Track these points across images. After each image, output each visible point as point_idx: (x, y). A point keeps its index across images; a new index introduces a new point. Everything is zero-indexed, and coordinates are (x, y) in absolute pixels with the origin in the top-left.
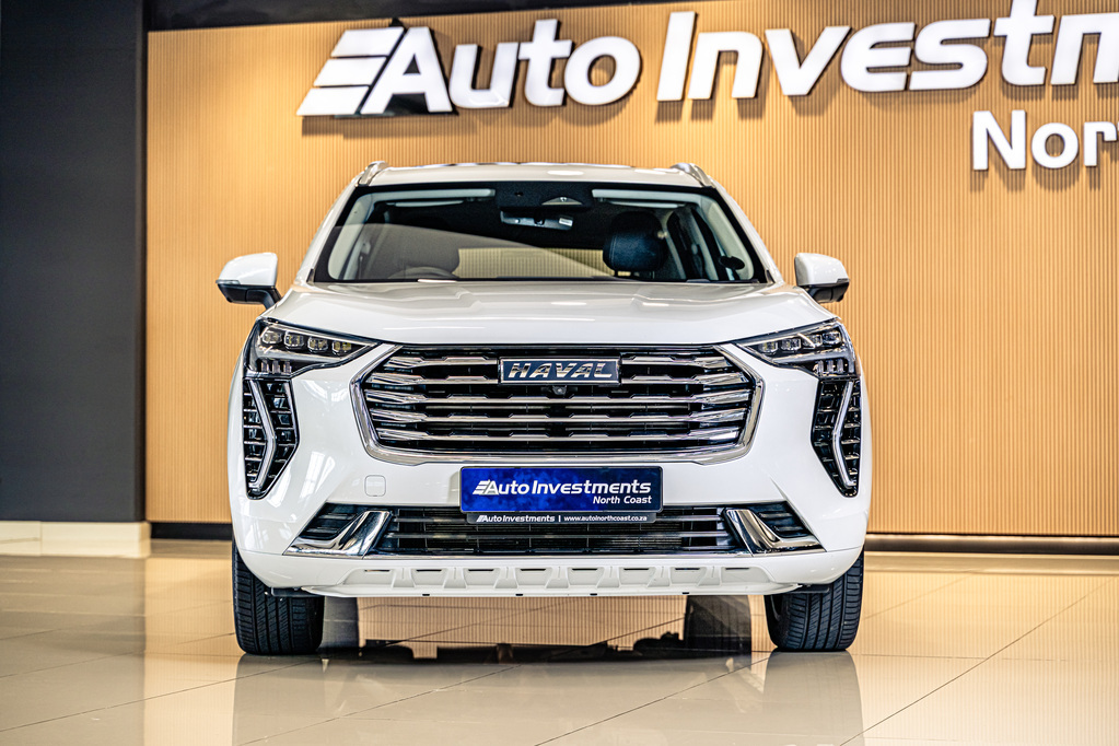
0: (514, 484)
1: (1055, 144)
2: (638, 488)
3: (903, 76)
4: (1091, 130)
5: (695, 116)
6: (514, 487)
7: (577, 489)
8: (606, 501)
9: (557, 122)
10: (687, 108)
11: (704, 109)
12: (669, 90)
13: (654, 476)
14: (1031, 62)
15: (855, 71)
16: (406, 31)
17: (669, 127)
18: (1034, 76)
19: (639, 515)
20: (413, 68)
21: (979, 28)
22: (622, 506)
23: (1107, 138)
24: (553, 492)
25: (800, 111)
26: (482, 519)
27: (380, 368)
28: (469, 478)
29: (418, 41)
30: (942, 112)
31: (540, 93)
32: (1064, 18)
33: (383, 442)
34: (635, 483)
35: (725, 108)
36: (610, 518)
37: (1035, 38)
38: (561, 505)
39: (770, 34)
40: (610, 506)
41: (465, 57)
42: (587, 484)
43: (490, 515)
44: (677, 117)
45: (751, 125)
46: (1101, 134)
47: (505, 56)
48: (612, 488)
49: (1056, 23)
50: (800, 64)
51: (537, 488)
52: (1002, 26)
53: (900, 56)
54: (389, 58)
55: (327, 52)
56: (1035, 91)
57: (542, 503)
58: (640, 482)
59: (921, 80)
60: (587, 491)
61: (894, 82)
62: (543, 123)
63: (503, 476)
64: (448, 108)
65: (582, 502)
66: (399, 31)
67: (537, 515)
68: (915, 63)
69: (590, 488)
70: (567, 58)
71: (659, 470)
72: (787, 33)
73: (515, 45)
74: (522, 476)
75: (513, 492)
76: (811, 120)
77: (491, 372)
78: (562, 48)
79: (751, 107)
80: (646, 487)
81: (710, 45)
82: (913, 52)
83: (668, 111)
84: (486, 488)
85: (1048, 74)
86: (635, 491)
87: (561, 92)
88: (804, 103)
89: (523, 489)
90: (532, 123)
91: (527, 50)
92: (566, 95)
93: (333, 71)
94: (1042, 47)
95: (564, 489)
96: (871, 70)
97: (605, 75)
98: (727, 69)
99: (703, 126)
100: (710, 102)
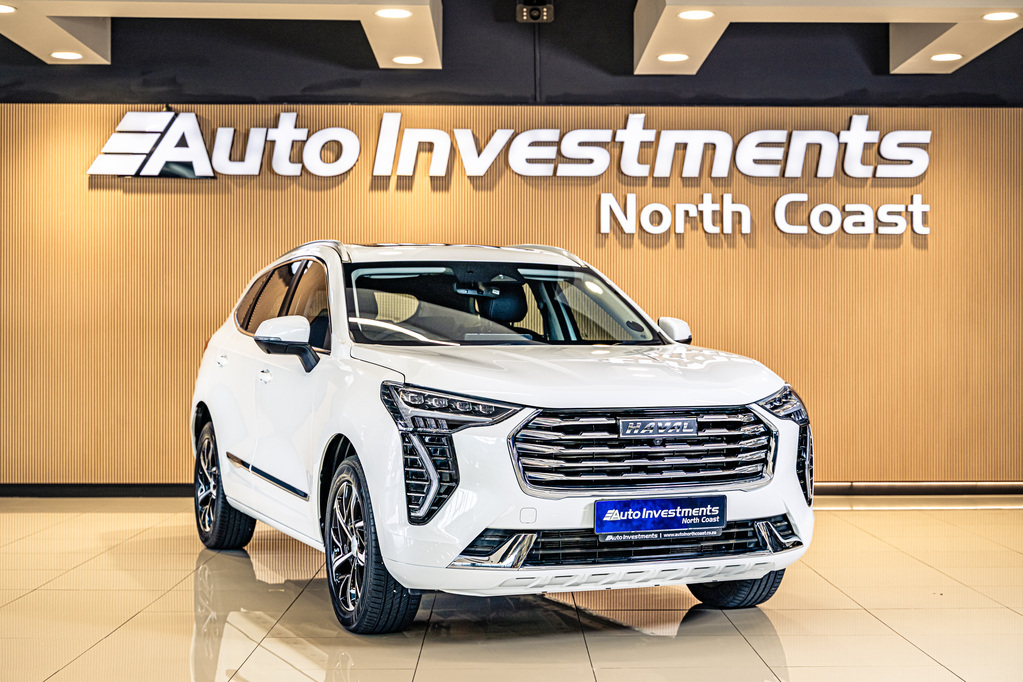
0: (630, 512)
1: (657, 218)
2: (711, 511)
3: (552, 166)
4: (680, 209)
5: (399, 187)
6: (631, 514)
7: (671, 513)
8: (690, 521)
9: (294, 187)
10: (393, 182)
11: (405, 183)
12: (382, 168)
13: (720, 502)
14: (641, 161)
15: (518, 161)
16: (176, 115)
17: (379, 195)
18: (642, 171)
19: (711, 530)
20: (182, 143)
21: (604, 135)
22: (700, 524)
23: (691, 215)
24: (656, 516)
25: (476, 188)
26: (609, 538)
27: (526, 427)
28: (601, 508)
29: (187, 123)
30: (577, 192)
31: (284, 166)
32: (663, 132)
33: (536, 483)
34: (709, 507)
35: (422, 183)
36: (693, 534)
37: (644, 145)
38: (662, 525)
39: (457, 132)
40: (693, 525)
41: (224, 137)
42: (679, 510)
43: (614, 535)
44: (386, 187)
45: (440, 196)
46: (687, 213)
47: (257, 138)
48: (694, 512)
49: (658, 135)
50: (479, 153)
51: (646, 514)
52: (621, 135)
53: (550, 152)
54: (163, 134)
55: (113, 126)
56: (640, 181)
57: (649, 524)
58: (712, 507)
59: (565, 170)
60: (678, 515)
61: (545, 170)
62: (283, 188)
63: (623, 505)
64: (212, 174)
65: (676, 522)
66: (172, 114)
67: (646, 534)
68: (561, 158)
69: (680, 513)
70: (304, 142)
71: (724, 498)
72: (469, 131)
73: (265, 130)
74: (636, 506)
75: (630, 518)
76: (483, 194)
77: (613, 429)
78: (301, 134)
79: (440, 184)
80: (716, 510)
81: (414, 137)
82: (559, 152)
83: (379, 183)
84: (612, 515)
85: (652, 170)
86: (709, 513)
87: (300, 165)
88: (479, 182)
89: (637, 515)
90: (274, 187)
91: (273, 134)
92: (303, 167)
93: (117, 142)
94: (648, 151)
95: (664, 514)
96: (529, 161)
97: (331, 155)
98: (423, 155)
99: (404, 195)
100: (411, 178)
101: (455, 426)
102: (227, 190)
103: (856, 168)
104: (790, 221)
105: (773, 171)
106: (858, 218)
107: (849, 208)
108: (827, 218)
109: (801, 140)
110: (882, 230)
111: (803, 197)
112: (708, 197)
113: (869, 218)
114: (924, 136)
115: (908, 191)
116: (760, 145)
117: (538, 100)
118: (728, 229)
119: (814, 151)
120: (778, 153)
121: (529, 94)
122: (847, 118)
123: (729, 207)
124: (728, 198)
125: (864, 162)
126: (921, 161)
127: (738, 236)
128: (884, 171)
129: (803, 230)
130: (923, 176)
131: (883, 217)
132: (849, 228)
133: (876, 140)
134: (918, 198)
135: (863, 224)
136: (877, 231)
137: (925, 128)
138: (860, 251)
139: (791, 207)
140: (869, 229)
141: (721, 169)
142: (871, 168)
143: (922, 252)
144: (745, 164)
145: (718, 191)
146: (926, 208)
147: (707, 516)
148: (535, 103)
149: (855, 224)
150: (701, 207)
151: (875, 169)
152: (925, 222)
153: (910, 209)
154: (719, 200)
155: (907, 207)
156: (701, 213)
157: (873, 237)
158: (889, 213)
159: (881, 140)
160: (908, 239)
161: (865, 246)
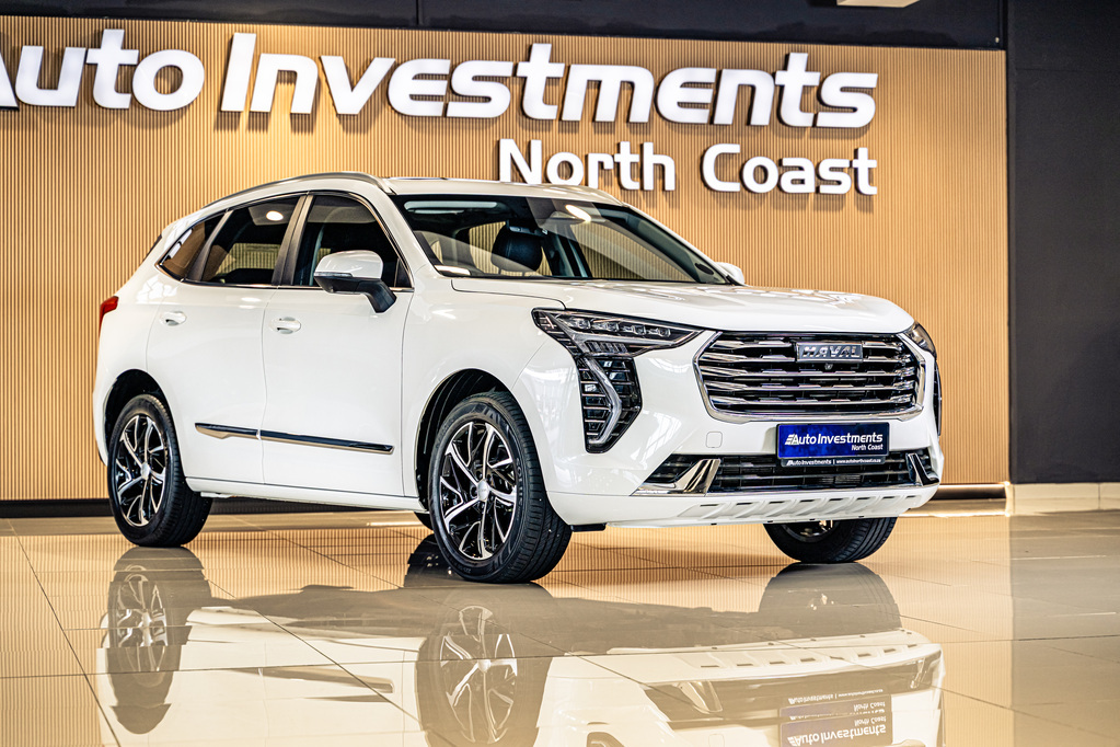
0: (808, 437)
1: (567, 170)
2: (876, 439)
3: (440, 105)
4: (594, 159)
5: (251, 126)
6: (809, 439)
7: (843, 440)
8: (859, 448)
9: (118, 123)
10: (244, 119)
11: (260, 120)
12: (233, 102)
13: (883, 429)
14: (546, 101)
15: (399, 97)
17: (227, 136)
18: (549, 112)
19: (876, 458)
21: (504, 69)
22: (867, 452)
23: (606, 167)
24: (830, 442)
25: (347, 129)
26: (790, 463)
27: (708, 350)
28: (782, 432)
30: (468, 137)
32: (573, 66)
33: (720, 407)
34: (874, 435)
35: (280, 122)
36: (861, 461)
37: (550, 81)
38: (835, 451)
39: (326, 59)
40: (860, 452)
41: (31, 58)
42: (849, 436)
43: (795, 460)
44: (234, 126)
46: (601, 164)
47: (73, 60)
48: (862, 439)
49: (568, 70)
50: (353, 88)
51: (822, 439)
52: (523, 69)
53: (439, 88)
56: (545, 124)
57: (824, 450)
58: (876, 434)
59: (457, 109)
60: (848, 442)
61: (433, 109)
62: (104, 124)
63: (802, 430)
64: (15, 104)
65: (844, 449)
67: (821, 459)
68: (453, 94)
69: (850, 439)
70: (135, 66)
71: (887, 425)
72: (341, 60)
73: (84, 49)
74: (812, 431)
75: (808, 443)
76: (356, 138)
77: (790, 352)
78: (130, 57)
79: (303, 122)
80: (880, 438)
81: (272, 64)
82: (450, 86)
83: (227, 120)
84: (793, 440)
85: (560, 112)
86: (874, 441)
87: (129, 96)
88: (351, 122)
89: (813, 440)
90: (93, 123)
91: (94, 56)
92: (134, 98)
94: (556, 89)
95: (836, 439)
96: (414, 97)
97: (166, 85)
98: (283, 87)
99: (257, 136)
100: (266, 116)
101: (635, 349)
102: (32, 125)
103: (794, 115)
104: (720, 177)
105: (700, 116)
106: (797, 175)
107: (787, 162)
108: (762, 173)
109: (732, 80)
110: (824, 189)
111: (735, 148)
112: (625, 146)
113: (809, 175)
114: (869, 80)
115: (851, 145)
116: (685, 85)
117: (421, 23)
118: (649, 184)
119: (748, 94)
120: (705, 96)
121: (410, 15)
122: (782, 56)
123: (651, 159)
124: (648, 147)
125: (803, 108)
126: (866, 109)
127: (659, 193)
128: (826, 119)
129: (736, 187)
130: (867, 126)
131: (825, 173)
132: (787, 186)
133: (817, 83)
134: (863, 152)
135: (802, 182)
136: (817, 190)
137: (869, 70)
138: (798, 214)
139: (722, 159)
140: (809, 187)
141: (641, 112)
142: (811, 115)
143: (866, 216)
144: (669, 108)
145: (638, 139)
146: (873, 164)
147: (873, 444)
148: (416, 25)
149: (794, 182)
150: (618, 158)
151: (816, 117)
152: (871, 181)
153: (854, 165)
154: (638, 150)
155: (851, 162)
156: (617, 165)
157: (812, 197)
158: (832, 169)
159: (821, 83)
160: (851, 201)
161: (803, 207)
